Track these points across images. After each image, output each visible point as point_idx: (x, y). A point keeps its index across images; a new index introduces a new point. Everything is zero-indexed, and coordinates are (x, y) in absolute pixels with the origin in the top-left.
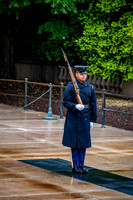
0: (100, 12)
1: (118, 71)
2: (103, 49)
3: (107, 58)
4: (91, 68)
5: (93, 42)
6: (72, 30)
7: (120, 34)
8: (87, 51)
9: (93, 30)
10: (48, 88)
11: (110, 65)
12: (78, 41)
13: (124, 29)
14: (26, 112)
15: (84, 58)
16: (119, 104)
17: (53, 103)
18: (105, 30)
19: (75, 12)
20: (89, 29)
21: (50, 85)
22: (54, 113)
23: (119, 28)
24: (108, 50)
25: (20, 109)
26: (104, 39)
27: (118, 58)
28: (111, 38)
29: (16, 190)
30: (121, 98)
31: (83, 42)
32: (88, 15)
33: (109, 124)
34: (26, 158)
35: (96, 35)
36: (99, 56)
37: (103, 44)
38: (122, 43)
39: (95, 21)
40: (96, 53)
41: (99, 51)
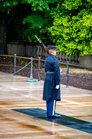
0: (64, 9)
1: (77, 49)
2: (67, 34)
3: (69, 41)
4: (58, 47)
5: (60, 30)
6: (46, 21)
7: (78, 24)
8: (56, 36)
9: (60, 22)
10: (30, 61)
11: (71, 45)
12: (50, 29)
13: (81, 21)
14: (15, 77)
15: (54, 41)
16: (78, 71)
17: (33, 71)
18: (68, 22)
19: (48, 9)
20: (57, 21)
21: (32, 59)
22: (34, 77)
23: (77, 20)
24: (70, 35)
25: (11, 75)
26: (67, 27)
27: (77, 40)
28: (72, 27)
29: (11, 129)
30: (79, 67)
31: (53, 30)
32: (57, 12)
33: (71, 85)
34: (16, 108)
35: (62, 25)
36: (64, 39)
37: (66, 31)
38: (79, 31)
39: (61, 16)
40: (62, 37)
41: (64, 36)
